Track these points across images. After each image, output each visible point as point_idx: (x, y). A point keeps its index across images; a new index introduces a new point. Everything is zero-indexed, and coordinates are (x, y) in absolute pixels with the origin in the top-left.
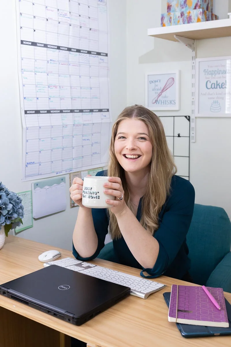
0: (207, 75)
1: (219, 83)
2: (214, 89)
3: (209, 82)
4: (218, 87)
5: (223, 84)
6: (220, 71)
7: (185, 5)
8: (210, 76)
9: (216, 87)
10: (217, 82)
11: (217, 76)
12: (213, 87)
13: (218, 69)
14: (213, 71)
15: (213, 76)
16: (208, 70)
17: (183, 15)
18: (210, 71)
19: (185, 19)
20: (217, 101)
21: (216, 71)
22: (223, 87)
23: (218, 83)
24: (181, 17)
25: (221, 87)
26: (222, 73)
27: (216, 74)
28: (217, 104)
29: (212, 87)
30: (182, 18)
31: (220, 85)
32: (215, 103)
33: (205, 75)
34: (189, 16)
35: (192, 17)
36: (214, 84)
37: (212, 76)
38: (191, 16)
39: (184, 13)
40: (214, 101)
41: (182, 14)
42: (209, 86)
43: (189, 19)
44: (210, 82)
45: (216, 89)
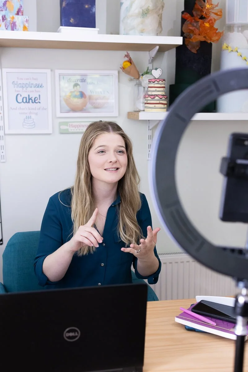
0: (17, 87)
1: (32, 97)
2: (26, 103)
3: (19, 96)
4: (31, 101)
5: (36, 99)
6: (32, 84)
7: (5, 8)
8: (21, 89)
9: (28, 101)
10: (29, 95)
11: (29, 89)
12: (25, 101)
13: (30, 82)
14: (23, 84)
15: (25, 89)
16: (17, 82)
17: (6, 19)
18: (20, 84)
19: (8, 24)
20: (30, 117)
21: (27, 84)
22: (36, 102)
23: (30, 97)
24: (3, 21)
25: (33, 101)
26: (35, 87)
27: (27, 87)
28: (30, 120)
29: (23, 101)
30: (4, 23)
31: (33, 99)
32: (28, 119)
33: (15, 87)
34: (13, 22)
35: (17, 24)
36: (26, 98)
37: (23, 89)
38: (15, 22)
39: (6, 17)
40: (27, 117)
41: (4, 18)
42: (20, 99)
43: (12, 25)
44: (21, 96)
45: (28, 104)
